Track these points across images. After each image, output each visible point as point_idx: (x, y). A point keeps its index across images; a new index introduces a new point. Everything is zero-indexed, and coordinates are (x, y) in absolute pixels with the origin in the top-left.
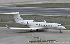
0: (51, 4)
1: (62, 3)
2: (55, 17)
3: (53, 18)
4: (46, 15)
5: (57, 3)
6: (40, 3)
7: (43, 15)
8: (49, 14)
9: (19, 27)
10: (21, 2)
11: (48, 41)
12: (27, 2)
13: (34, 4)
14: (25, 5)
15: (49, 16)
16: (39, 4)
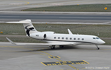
0: (76, 5)
1: (92, 5)
2: (82, 26)
3: (79, 27)
4: (68, 23)
5: (85, 5)
6: (59, 4)
7: (63, 23)
8: (73, 22)
9: (28, 42)
10: (31, 5)
11: (73, 62)
12: (40, 4)
13: (50, 7)
14: (37, 8)
15: (74, 25)
16: (58, 7)
